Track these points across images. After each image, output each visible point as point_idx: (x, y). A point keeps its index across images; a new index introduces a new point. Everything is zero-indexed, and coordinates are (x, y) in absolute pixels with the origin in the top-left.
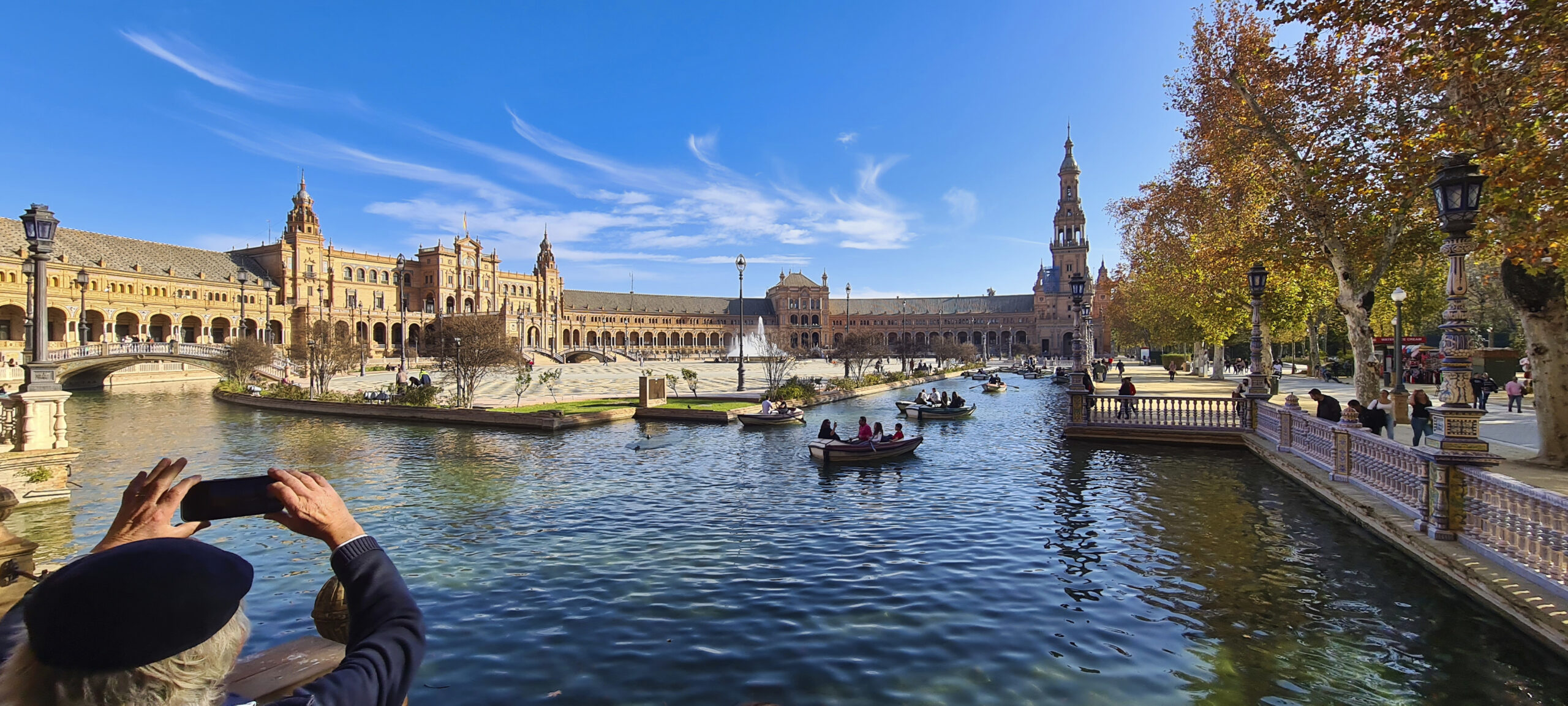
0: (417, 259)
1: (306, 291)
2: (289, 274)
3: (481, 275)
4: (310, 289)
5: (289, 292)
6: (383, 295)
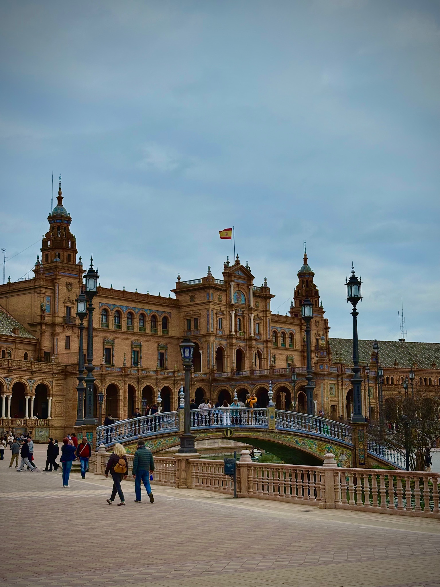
0: (173, 296)
1: (63, 343)
2: (48, 319)
3: (252, 316)
4: (68, 339)
5: (46, 344)
6: (140, 347)
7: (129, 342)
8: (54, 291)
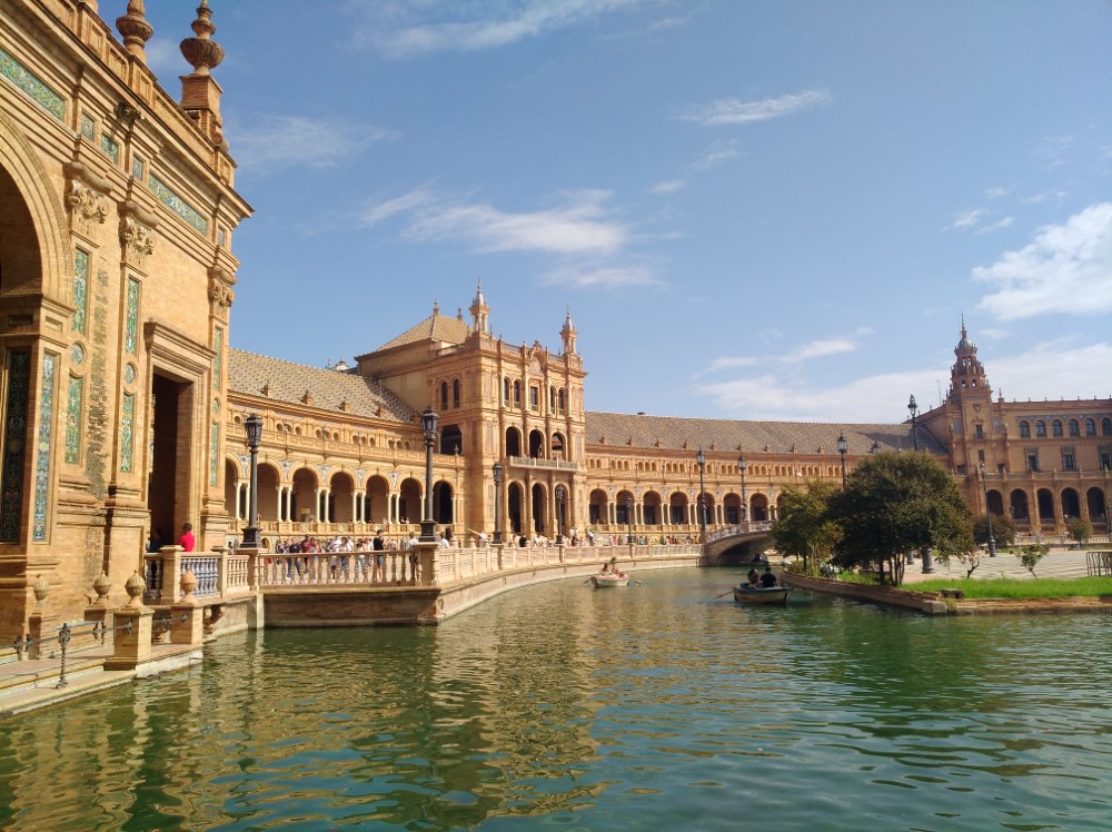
1: (977, 456)
2: (957, 438)
4: (981, 452)
6: (1073, 450)
7: (1058, 448)
8: (961, 414)
